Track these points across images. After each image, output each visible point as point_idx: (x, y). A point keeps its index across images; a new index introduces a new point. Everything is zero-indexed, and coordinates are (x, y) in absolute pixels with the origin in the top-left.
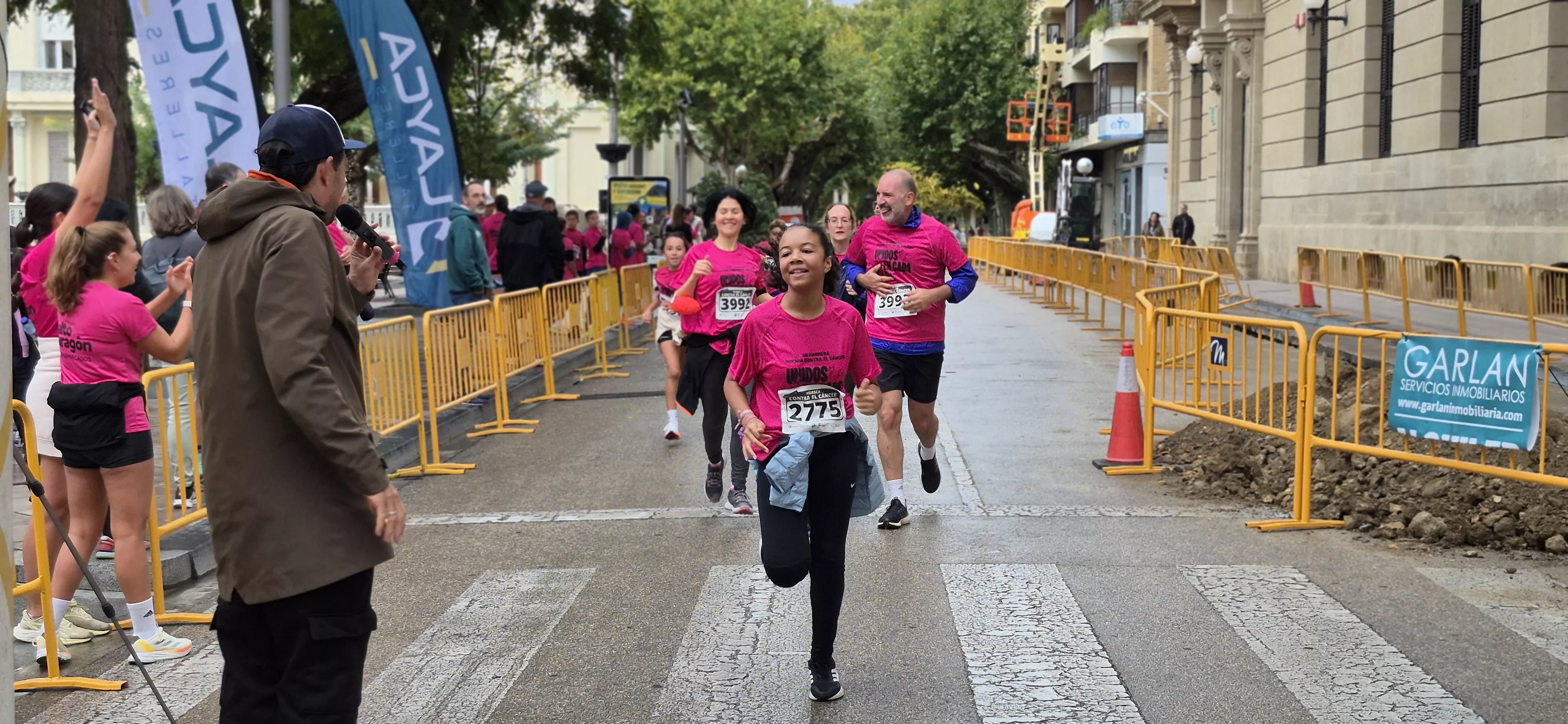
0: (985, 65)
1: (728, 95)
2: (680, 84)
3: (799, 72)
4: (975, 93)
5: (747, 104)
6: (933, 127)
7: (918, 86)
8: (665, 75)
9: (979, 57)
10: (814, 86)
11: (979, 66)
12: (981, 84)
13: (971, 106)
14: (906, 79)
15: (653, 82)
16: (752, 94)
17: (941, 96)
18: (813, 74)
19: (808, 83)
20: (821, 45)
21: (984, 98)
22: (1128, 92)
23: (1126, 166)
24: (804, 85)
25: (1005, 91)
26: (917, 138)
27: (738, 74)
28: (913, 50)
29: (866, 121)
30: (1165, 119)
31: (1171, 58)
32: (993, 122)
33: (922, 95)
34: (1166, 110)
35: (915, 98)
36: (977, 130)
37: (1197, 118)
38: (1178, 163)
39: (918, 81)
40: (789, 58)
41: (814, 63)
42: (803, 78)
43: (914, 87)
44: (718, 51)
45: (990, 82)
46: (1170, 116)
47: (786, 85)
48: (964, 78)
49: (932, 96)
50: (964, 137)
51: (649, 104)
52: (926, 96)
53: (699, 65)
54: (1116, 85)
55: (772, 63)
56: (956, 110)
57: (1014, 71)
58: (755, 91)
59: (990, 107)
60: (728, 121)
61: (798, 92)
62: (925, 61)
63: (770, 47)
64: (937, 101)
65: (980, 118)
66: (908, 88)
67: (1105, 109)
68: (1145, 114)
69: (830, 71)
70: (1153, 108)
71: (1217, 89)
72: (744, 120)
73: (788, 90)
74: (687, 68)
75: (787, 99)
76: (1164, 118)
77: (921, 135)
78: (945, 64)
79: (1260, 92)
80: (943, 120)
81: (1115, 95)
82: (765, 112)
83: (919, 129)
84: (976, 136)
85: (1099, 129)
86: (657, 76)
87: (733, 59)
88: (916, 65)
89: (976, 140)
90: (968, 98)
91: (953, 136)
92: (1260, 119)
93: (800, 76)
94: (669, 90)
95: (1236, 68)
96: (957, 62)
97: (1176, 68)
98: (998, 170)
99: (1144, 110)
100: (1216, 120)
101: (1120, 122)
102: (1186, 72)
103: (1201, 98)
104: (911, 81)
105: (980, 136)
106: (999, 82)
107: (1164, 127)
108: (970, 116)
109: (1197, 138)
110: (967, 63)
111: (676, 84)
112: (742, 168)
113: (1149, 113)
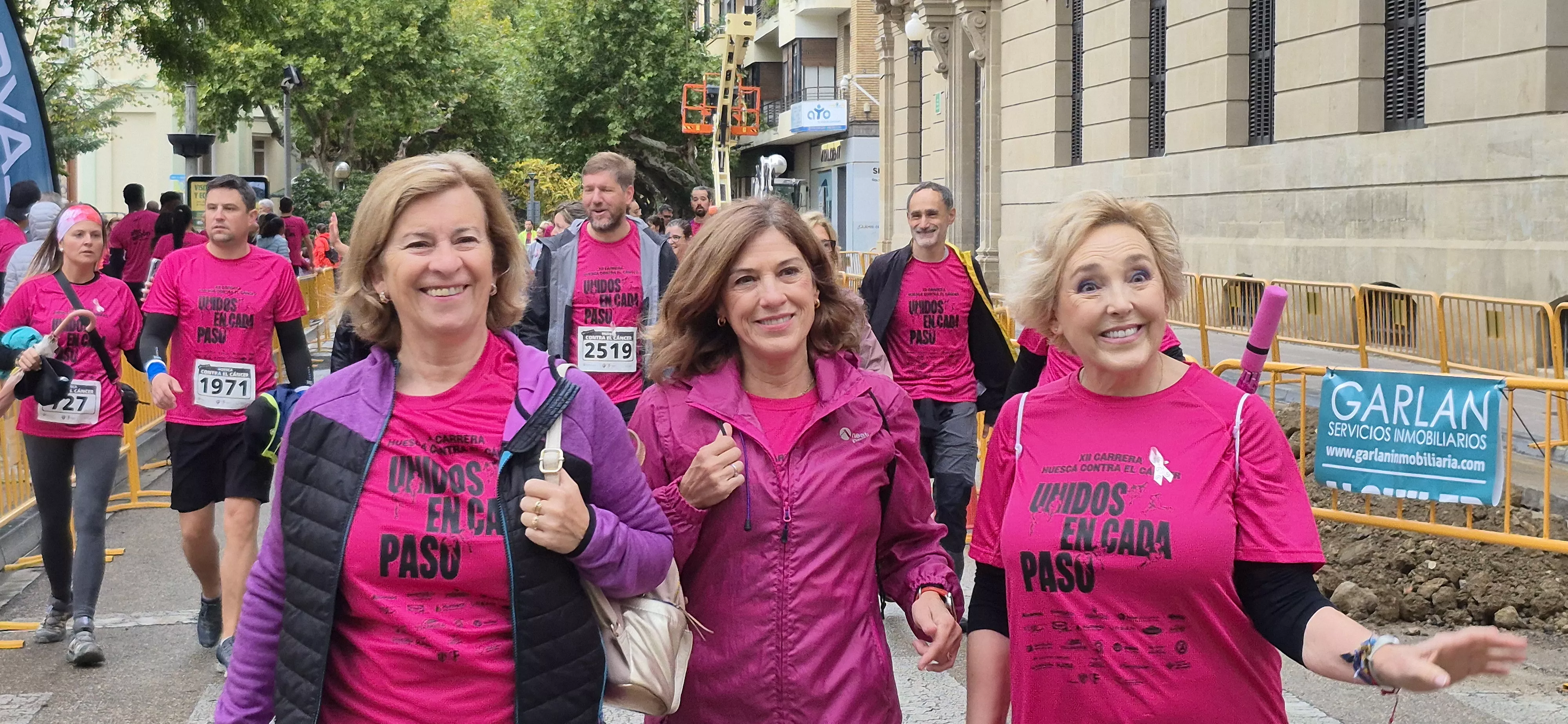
0: (649, 39)
1: (327, 73)
2: (266, 57)
3: (417, 43)
4: (639, 74)
5: (351, 84)
6: (584, 114)
7: (567, 64)
8: (244, 46)
9: (642, 28)
10: (435, 62)
11: (642, 39)
12: (645, 62)
13: (632, 89)
14: (551, 56)
15: (229, 56)
16: (359, 72)
17: (595, 76)
18: (435, 47)
19: (429, 59)
20: (443, 12)
21: (649, 78)
22: (826, 74)
23: (825, 165)
24: (424, 61)
25: (675, 71)
26: (565, 128)
27: (339, 46)
28: (560, 19)
29: (496, 107)
30: (873, 108)
31: (882, 33)
32: (661, 108)
33: (572, 75)
34: (877, 97)
35: (563, 80)
36: (640, 118)
37: (916, 106)
38: (892, 162)
39: (567, 58)
40: (404, 28)
41: (436, 33)
42: (422, 51)
43: (561, 65)
44: (313, 17)
45: (657, 60)
46: (881, 104)
47: (401, 61)
48: (624, 55)
49: (583, 76)
50: (624, 128)
51: (223, 84)
52: (576, 76)
53: (288, 34)
54: (812, 65)
55: (383, 33)
56: (615, 94)
57: (685, 46)
58: (362, 68)
59: (656, 91)
60: (327, 106)
61: (416, 69)
62: (575, 32)
63: (381, 12)
64: (590, 82)
65: (644, 104)
66: (553, 66)
67: (798, 95)
68: (848, 101)
69: (456, 43)
70: (859, 93)
71: (944, 71)
72: (346, 105)
73: (403, 66)
74: (272, 37)
75: (402, 78)
76: (873, 106)
77: (570, 125)
78: (601, 35)
79: (998, 76)
80: (596, 107)
81: (811, 77)
82: (375, 95)
83: (567, 117)
84: (638, 126)
85: (793, 119)
86: (234, 47)
87: (332, 27)
88: (564, 39)
89: (638, 132)
90: (630, 78)
91: (610, 126)
92: (998, 108)
93: (418, 48)
94: (249, 65)
95: (967, 46)
96: (614, 34)
97: (888, 45)
98: (666, 168)
99: (847, 97)
100: (942, 108)
101: (819, 112)
102: (901, 50)
103: (920, 82)
104: (557, 58)
105: (644, 127)
106: (667, 58)
107: (871, 116)
108: (631, 102)
109: (916, 131)
110: (628, 35)
111: (258, 58)
112: (343, 165)
113: (853, 101)
